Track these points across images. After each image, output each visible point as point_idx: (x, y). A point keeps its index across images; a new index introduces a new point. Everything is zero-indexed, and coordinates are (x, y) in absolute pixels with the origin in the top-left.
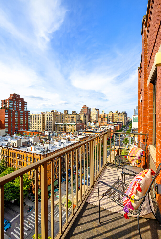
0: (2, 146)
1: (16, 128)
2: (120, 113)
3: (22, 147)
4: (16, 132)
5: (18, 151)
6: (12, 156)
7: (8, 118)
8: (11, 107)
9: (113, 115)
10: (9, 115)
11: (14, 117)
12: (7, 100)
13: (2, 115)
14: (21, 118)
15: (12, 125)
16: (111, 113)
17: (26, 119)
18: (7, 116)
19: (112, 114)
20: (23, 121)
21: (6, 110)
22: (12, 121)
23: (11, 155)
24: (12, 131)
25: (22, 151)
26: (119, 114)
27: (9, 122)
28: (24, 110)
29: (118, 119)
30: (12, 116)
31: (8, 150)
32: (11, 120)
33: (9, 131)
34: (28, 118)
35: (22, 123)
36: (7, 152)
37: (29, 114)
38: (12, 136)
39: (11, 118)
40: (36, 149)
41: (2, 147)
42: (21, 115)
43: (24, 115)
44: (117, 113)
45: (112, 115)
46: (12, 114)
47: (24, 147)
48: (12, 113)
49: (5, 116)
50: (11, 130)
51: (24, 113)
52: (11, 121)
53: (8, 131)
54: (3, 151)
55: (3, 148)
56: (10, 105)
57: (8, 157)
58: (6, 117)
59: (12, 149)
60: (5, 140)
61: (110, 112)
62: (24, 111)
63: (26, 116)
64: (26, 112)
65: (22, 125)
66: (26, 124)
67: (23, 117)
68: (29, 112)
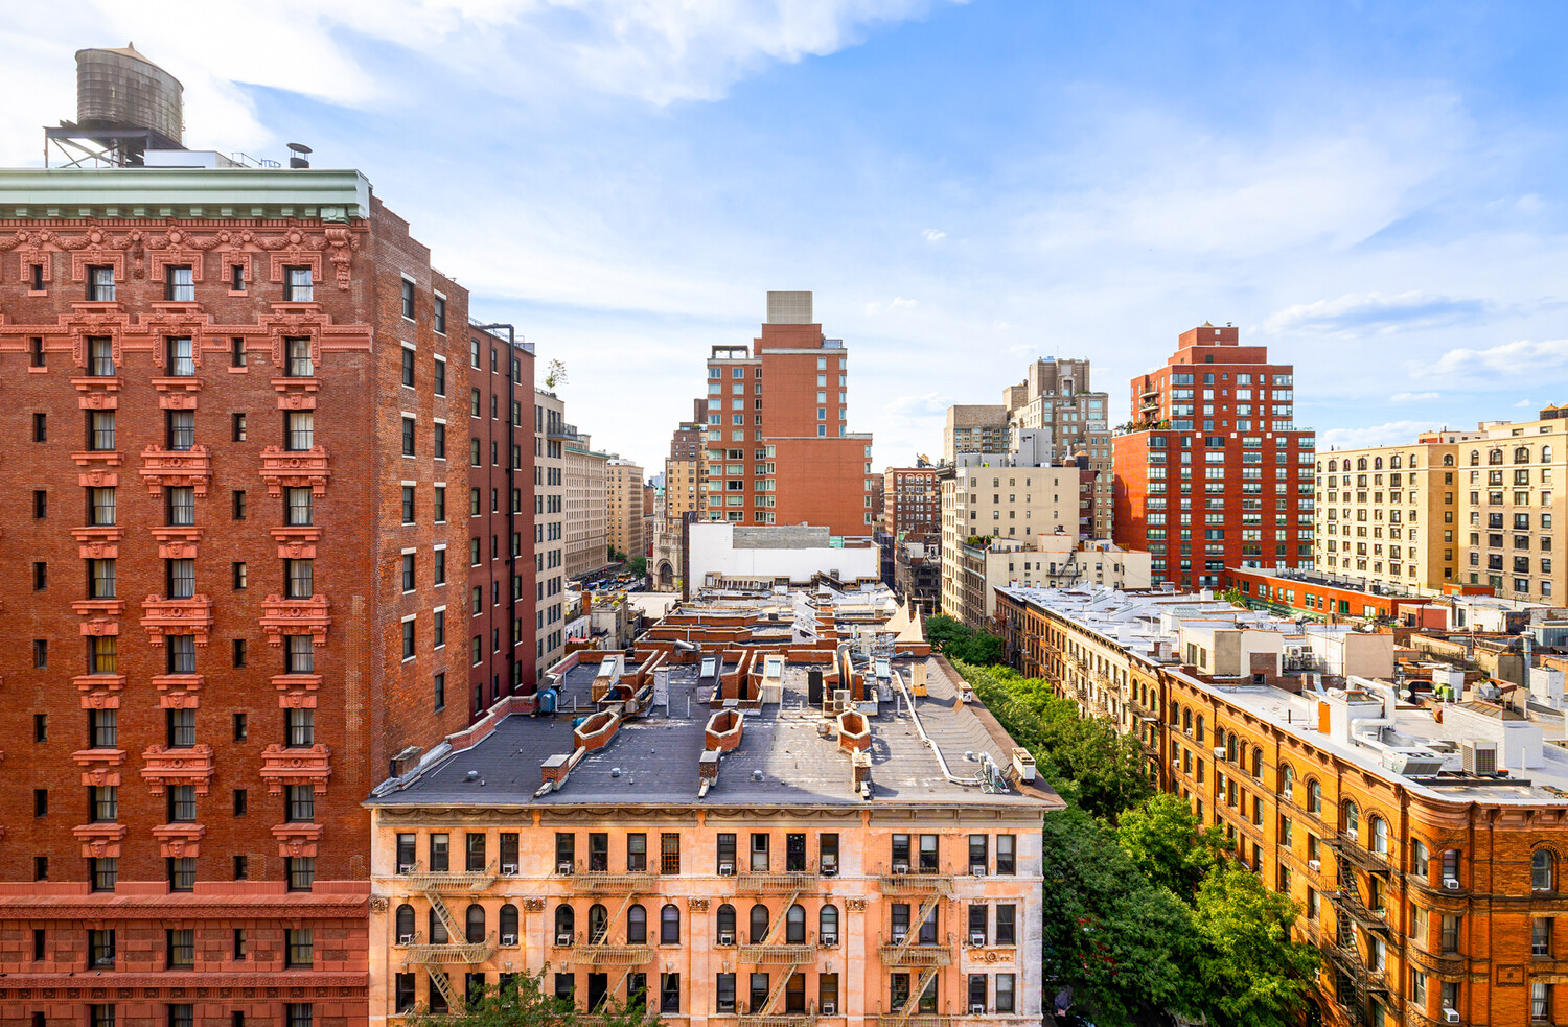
0: (1128, 648)
1: (1214, 547)
3: (1246, 689)
4: (1214, 578)
5: (1222, 711)
6: (1180, 727)
7: (1163, 485)
8: (1185, 418)
10: (1172, 465)
11: (1199, 479)
12: (1161, 373)
13: (1133, 466)
14: (1249, 481)
15: (1186, 527)
17: (1281, 488)
18: (1162, 473)
20: (1258, 501)
21: (1153, 435)
22: (1189, 501)
23: (1174, 721)
24: (1184, 568)
25: (1249, 718)
27: (1173, 511)
28: (1268, 428)
30: (1189, 470)
31: (1161, 681)
32: (1186, 497)
33: (1168, 565)
34: (1304, 482)
35: (1252, 517)
36: (1153, 691)
37: (1304, 451)
38: (1185, 598)
39: (1183, 486)
40: (1367, 728)
41: (1130, 657)
42: (1249, 466)
43: (1268, 466)
46: (1186, 457)
47: (1262, 689)
48: (1186, 451)
49: (1151, 473)
50: (1183, 563)
51: (1268, 448)
52: (1183, 501)
53: (1163, 563)
54: (1135, 681)
55: (1134, 662)
56: (1177, 402)
57: (1160, 723)
58: (1153, 481)
59: (1182, 684)
60: (1148, 619)
62: (1269, 436)
63: (1284, 471)
64: (1284, 440)
65: (1252, 532)
66: (1281, 528)
67: (1258, 476)
68: (1311, 435)
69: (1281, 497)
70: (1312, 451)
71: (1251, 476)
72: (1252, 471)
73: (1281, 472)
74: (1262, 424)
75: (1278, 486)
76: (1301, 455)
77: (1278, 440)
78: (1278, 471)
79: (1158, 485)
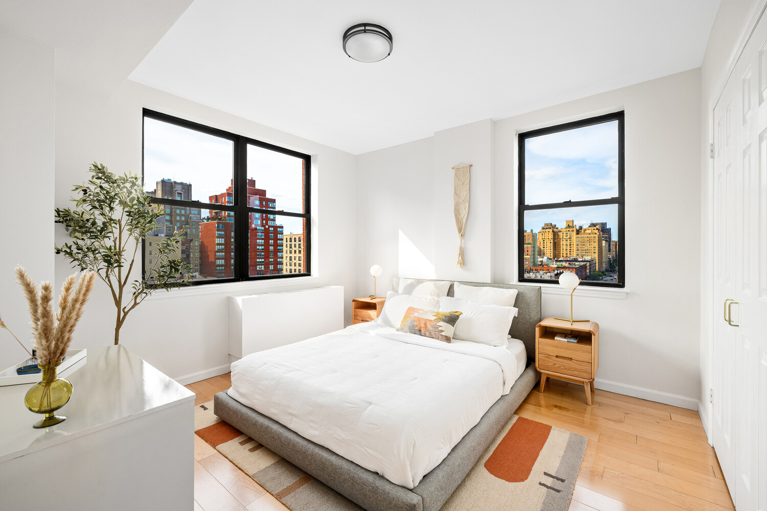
2: (581, 228)
7: (223, 247)
8: (232, 217)
9: (556, 234)
10: (227, 237)
12: (222, 195)
14: (259, 245)
15: (233, 266)
16: (547, 230)
17: (271, 248)
18: (222, 241)
19: (553, 231)
20: (263, 254)
21: (218, 223)
26: (578, 232)
27: (228, 258)
28: (267, 223)
29: (575, 248)
32: (233, 252)
34: (280, 246)
35: (260, 260)
37: (280, 234)
39: (232, 247)
42: (259, 239)
43: (267, 239)
44: (573, 227)
45: (551, 236)
46: (233, 234)
48: (233, 231)
49: (217, 241)
51: (266, 232)
52: (232, 254)
58: (218, 244)
61: (547, 225)
62: (267, 227)
63: (272, 241)
64: (272, 229)
65: (260, 266)
66: (272, 264)
67: (263, 243)
68: (282, 227)
69: (272, 252)
70: (282, 234)
71: (260, 243)
72: (260, 241)
73: (271, 242)
74: (264, 222)
75: (270, 247)
76: (278, 235)
77: (270, 229)
78: (270, 241)
79: (221, 247)
